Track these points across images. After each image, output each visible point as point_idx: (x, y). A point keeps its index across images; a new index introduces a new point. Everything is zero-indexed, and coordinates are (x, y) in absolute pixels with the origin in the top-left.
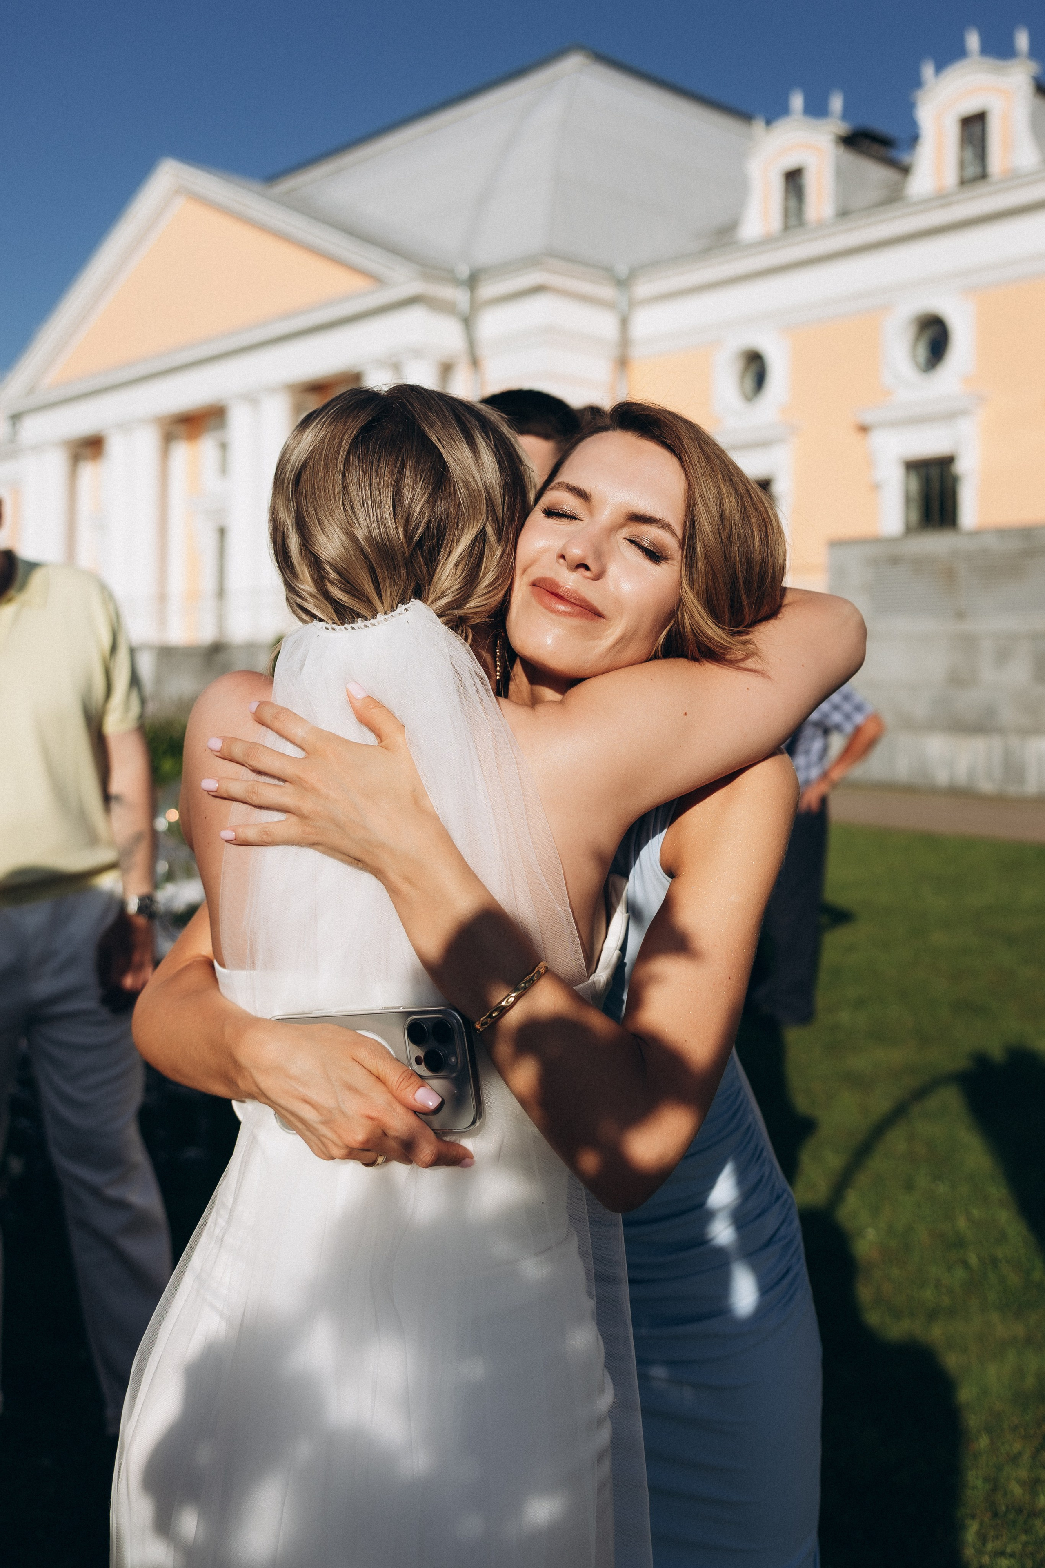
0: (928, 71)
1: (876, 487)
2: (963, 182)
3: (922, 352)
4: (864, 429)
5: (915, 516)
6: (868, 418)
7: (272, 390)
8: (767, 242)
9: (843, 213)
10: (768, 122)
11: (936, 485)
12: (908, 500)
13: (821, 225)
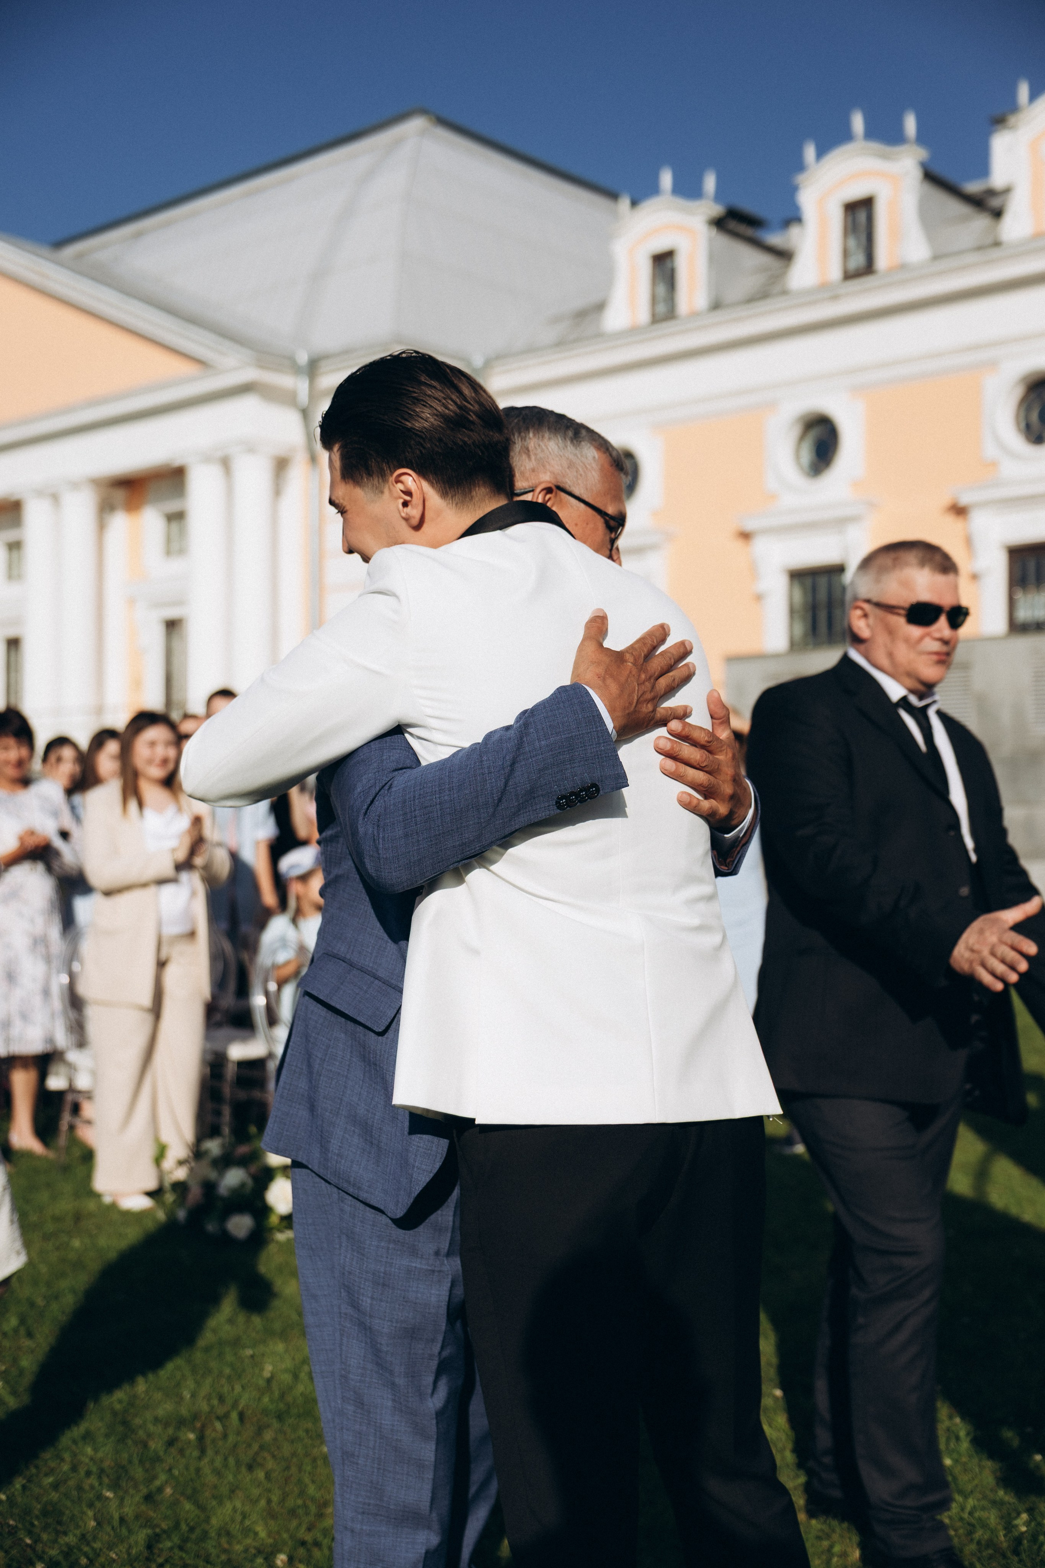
0: (810, 152)
1: (759, 598)
2: (849, 276)
3: (807, 454)
4: (746, 536)
5: (799, 629)
6: (750, 525)
7: (75, 485)
8: (632, 333)
9: (716, 306)
10: (634, 203)
11: (822, 595)
12: (792, 611)
13: (695, 315)
